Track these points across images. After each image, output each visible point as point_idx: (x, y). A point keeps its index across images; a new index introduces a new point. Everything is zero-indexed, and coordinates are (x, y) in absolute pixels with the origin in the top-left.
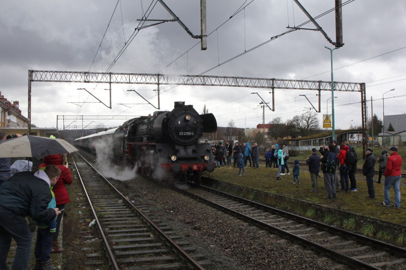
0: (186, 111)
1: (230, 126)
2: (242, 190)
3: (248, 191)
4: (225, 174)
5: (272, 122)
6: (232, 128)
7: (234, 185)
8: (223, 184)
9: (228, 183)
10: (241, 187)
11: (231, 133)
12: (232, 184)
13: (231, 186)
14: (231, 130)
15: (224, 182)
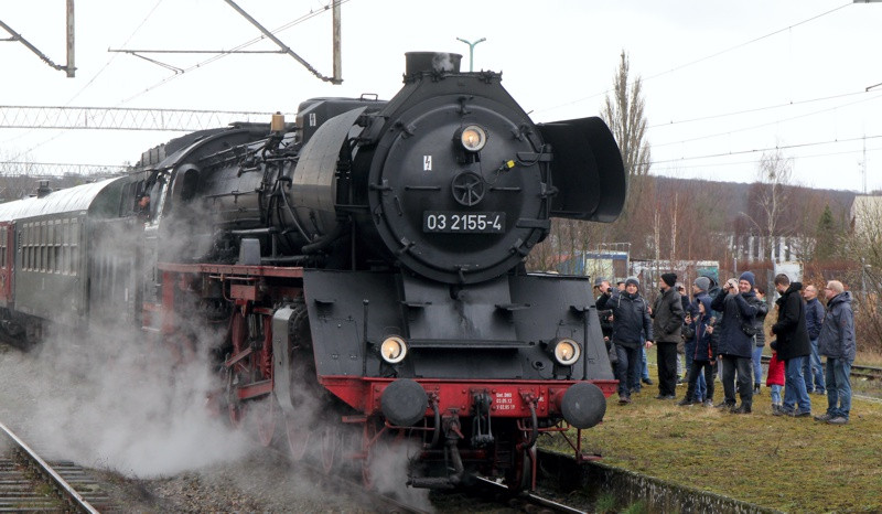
0: (461, 101)
1: (765, 180)
6: (780, 187)
7: (700, 495)
8: (648, 490)
9: (674, 489)
10: (737, 508)
11: (771, 216)
12: (694, 493)
13: (689, 504)
14: (771, 201)
15: (657, 483)
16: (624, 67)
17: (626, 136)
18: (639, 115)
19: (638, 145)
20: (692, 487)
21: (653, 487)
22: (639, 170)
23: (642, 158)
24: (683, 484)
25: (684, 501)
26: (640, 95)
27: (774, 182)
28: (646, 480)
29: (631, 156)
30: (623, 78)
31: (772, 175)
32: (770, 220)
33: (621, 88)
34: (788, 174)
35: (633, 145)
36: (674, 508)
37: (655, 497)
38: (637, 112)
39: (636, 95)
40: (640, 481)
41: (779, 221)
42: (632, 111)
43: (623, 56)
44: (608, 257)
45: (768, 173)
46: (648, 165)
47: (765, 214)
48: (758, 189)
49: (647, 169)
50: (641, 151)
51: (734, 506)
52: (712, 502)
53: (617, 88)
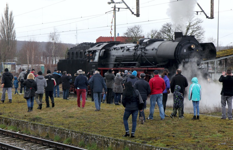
1: (51, 41)
2: (106, 143)
3: (118, 145)
4: (71, 120)
5: (127, 34)
6: (55, 43)
7: (91, 135)
8: (72, 134)
9: (82, 134)
10: (105, 139)
11: (53, 51)
12: (89, 135)
13: (87, 138)
14: (53, 47)
15: (75, 132)
16: (7, 8)
17: (8, 28)
18: (12, 22)
19: (12, 31)
20: (88, 133)
21: (74, 133)
22: (12, 39)
23: (13, 35)
24: (85, 132)
25: (85, 137)
26: (13, 16)
27: (53, 41)
28: (71, 131)
29: (10, 34)
30: (7, 11)
31: (53, 39)
32: (53, 52)
33: (6, 14)
34: (58, 39)
35: (10, 31)
36: (82, 140)
37: (75, 136)
38: (11, 21)
39: (11, 16)
40: (69, 131)
41: (55, 53)
42: (10, 21)
43: (7, 5)
44: (10, 64)
45: (52, 39)
46: (15, 37)
47: (51, 50)
48: (49, 44)
49: (15, 38)
50: (13, 32)
51: (104, 138)
52: (96, 137)
53: (5, 14)
